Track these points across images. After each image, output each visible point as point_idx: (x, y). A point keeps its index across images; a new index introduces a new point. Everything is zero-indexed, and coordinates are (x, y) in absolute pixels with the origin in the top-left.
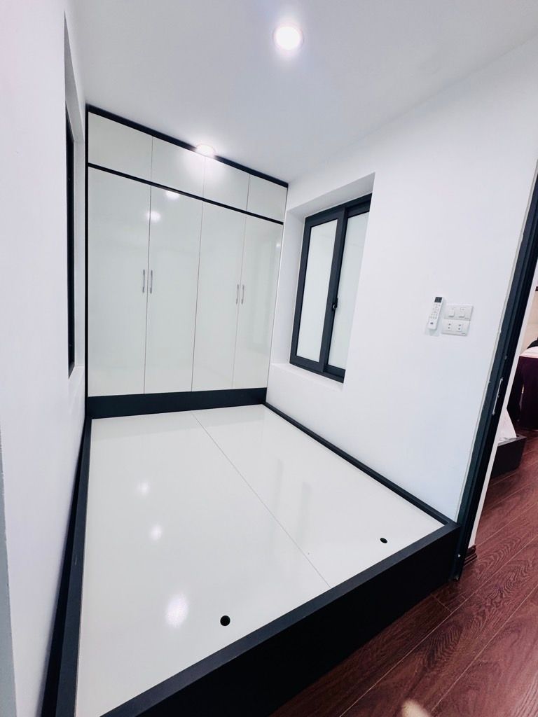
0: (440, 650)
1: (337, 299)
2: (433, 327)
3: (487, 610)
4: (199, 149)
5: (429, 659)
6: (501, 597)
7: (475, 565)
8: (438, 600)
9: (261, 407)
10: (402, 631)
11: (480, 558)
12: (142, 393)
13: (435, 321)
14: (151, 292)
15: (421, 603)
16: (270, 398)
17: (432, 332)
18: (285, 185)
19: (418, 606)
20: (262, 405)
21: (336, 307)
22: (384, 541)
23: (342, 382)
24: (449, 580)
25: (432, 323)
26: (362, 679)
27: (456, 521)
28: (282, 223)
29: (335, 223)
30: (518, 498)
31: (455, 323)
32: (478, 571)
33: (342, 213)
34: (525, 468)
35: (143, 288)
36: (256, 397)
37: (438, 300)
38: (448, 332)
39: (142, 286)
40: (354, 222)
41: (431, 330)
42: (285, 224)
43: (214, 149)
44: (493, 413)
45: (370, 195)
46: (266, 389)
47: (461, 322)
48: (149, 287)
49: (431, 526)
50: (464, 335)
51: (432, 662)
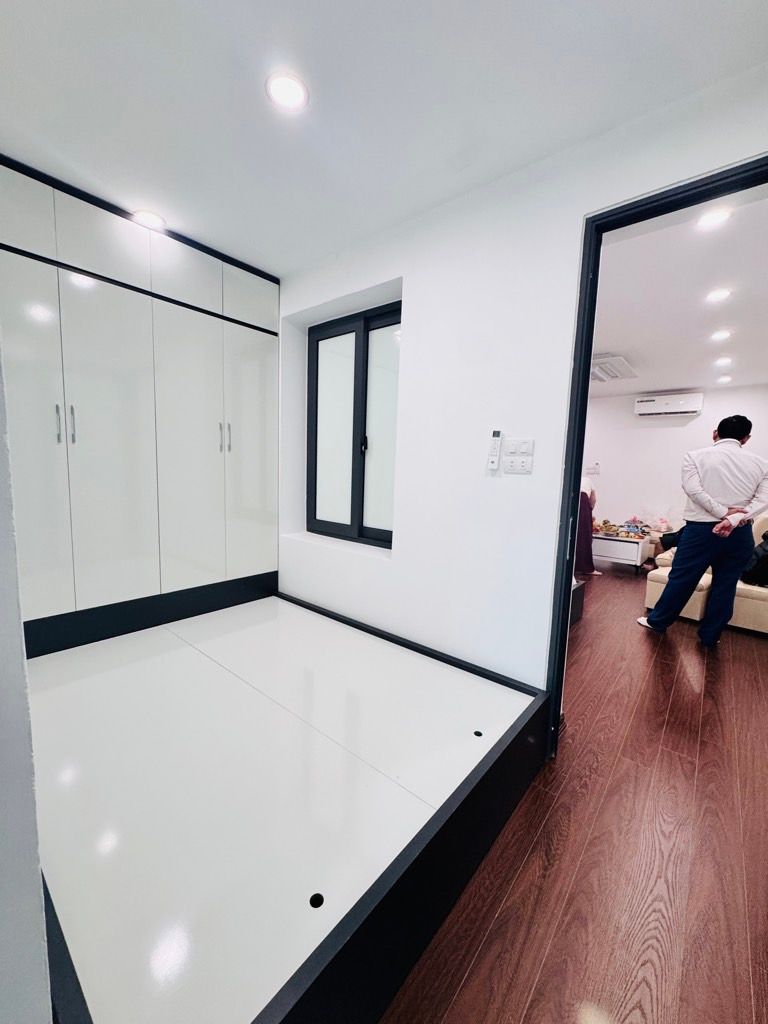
0: (555, 842)
1: (366, 438)
2: (495, 466)
3: (587, 780)
4: (138, 217)
5: (546, 855)
6: (598, 762)
7: (567, 735)
8: (541, 787)
9: (273, 599)
10: (514, 835)
11: (570, 726)
12: (73, 610)
13: (495, 459)
14: (74, 441)
15: (525, 796)
16: (284, 585)
17: (494, 472)
18: (276, 280)
19: (522, 801)
20: (274, 597)
21: (366, 448)
22: (478, 734)
23: (390, 548)
24: (547, 761)
25: (493, 462)
26: (485, 909)
27: (545, 689)
28: (276, 334)
29: (352, 336)
30: (588, 650)
31: (518, 460)
32: (571, 741)
33: (361, 324)
34: (588, 616)
35: (59, 436)
36: (264, 586)
37: (496, 434)
38: (511, 471)
39: (56, 432)
40: (377, 337)
41: (493, 470)
42: (280, 335)
43: (164, 221)
44: (568, 557)
45: (400, 303)
46: (276, 573)
47: (512, 458)
48: (70, 432)
49: (521, 703)
50: (529, 473)
51: (550, 858)
